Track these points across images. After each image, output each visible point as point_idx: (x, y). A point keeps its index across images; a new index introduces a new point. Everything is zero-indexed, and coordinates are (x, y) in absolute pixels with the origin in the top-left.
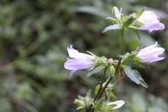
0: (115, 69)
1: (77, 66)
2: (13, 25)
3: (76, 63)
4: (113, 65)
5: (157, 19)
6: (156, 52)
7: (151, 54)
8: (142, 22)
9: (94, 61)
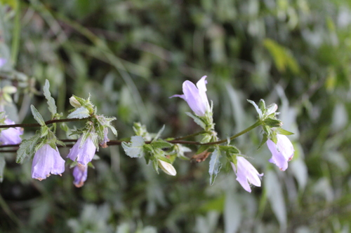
0: (208, 141)
1: (191, 96)
2: (131, 11)
3: (193, 93)
4: (212, 137)
5: (289, 156)
6: (253, 177)
7: (248, 172)
8: (278, 140)
9: (206, 112)
